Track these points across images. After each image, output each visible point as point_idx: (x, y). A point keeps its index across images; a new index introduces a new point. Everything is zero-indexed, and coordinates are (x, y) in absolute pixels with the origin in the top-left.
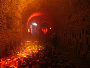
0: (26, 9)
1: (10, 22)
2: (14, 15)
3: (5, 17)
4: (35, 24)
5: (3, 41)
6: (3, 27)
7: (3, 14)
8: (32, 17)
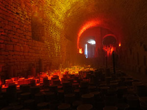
0: (69, 14)
1: (41, 32)
2: (47, 22)
3: (28, 21)
4: (93, 42)
5: (25, 56)
6: (25, 36)
7: (25, 16)
8: (84, 28)
